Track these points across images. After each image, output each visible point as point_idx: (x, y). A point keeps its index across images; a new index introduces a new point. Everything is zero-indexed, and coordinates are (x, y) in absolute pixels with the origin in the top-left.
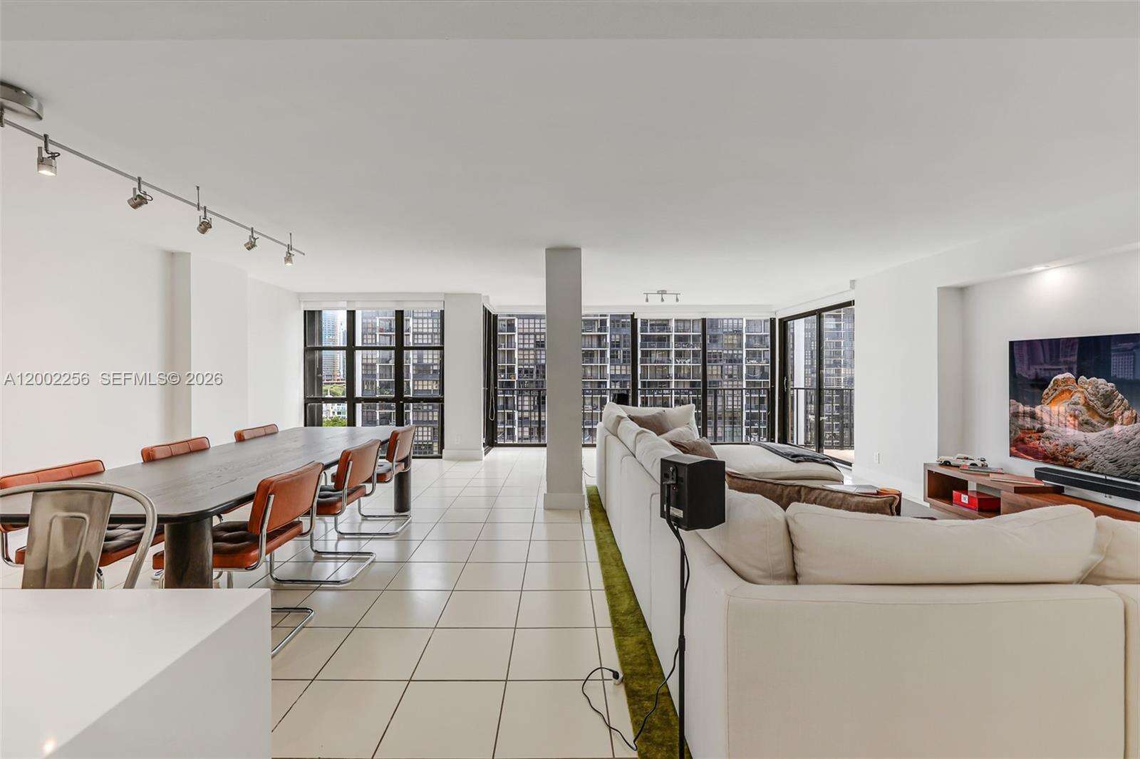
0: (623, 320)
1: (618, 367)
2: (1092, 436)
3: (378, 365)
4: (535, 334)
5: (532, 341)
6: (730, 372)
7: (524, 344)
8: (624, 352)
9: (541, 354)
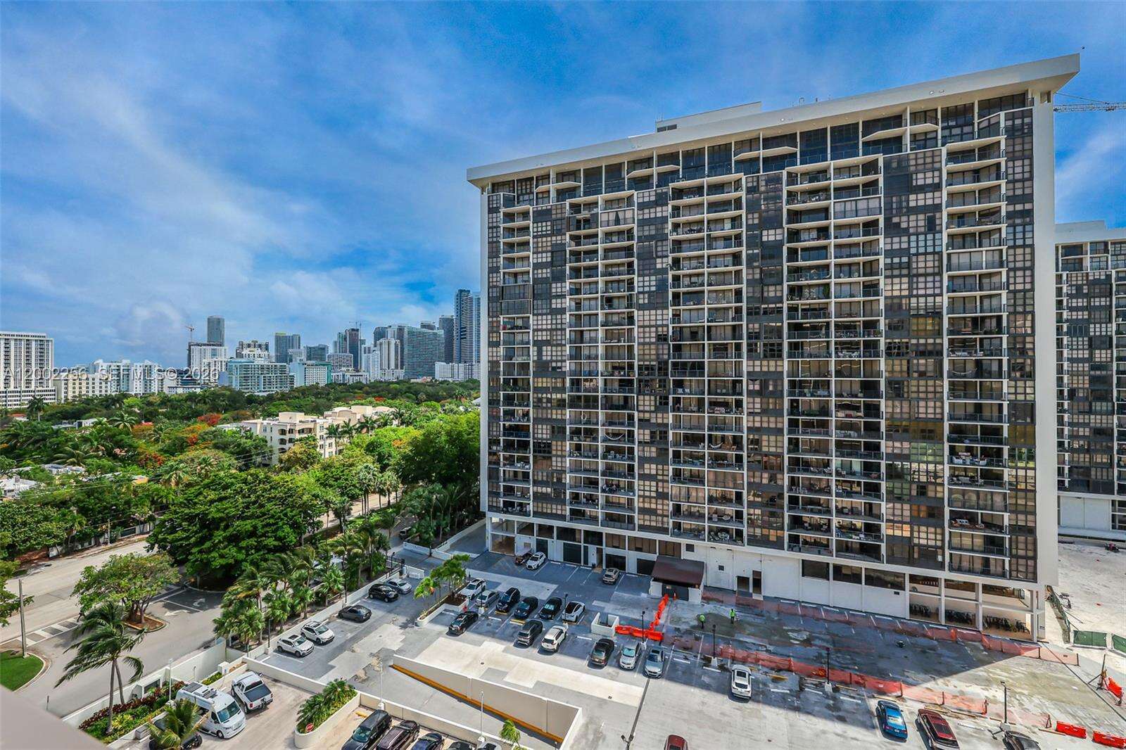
0: (763, 306)
1: (758, 363)
3: (502, 362)
4: (657, 326)
5: (653, 335)
7: (644, 338)
8: (765, 345)
9: (663, 349)
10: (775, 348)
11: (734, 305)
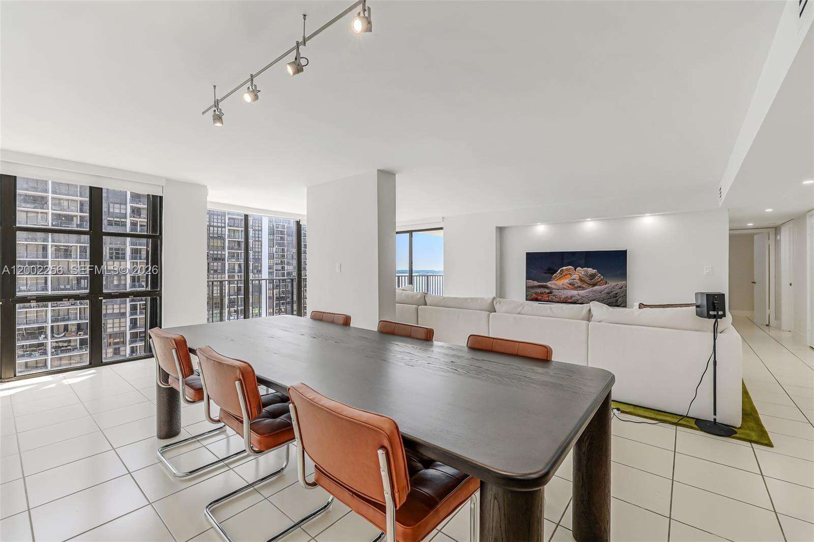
2: (582, 292)
6: (215, 268)
8: (110, 249)
10: (120, 252)
11: (79, 214)
